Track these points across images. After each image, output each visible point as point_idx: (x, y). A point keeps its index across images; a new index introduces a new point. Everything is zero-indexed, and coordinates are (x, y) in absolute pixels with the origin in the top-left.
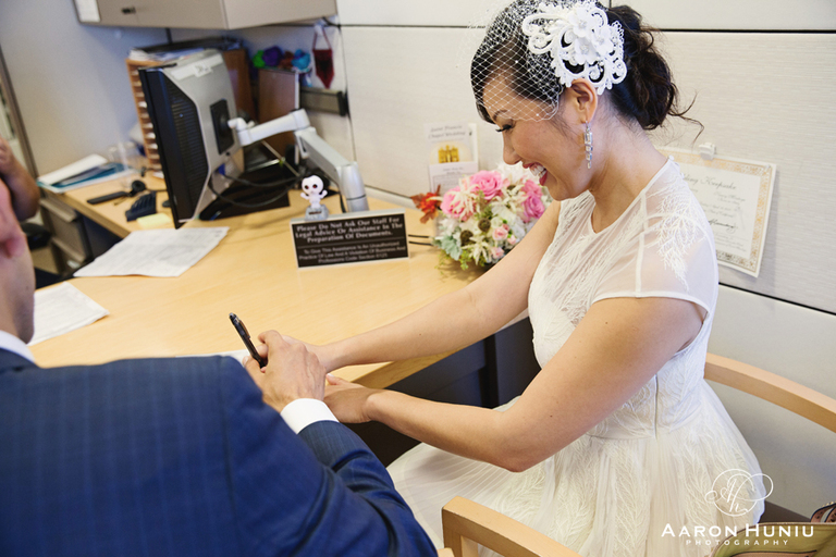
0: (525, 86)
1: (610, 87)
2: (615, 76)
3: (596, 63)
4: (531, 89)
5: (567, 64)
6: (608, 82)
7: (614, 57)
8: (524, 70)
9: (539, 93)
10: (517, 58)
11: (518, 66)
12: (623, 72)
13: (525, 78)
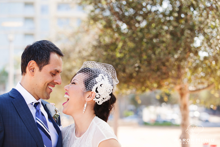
0: (87, 82)
1: (96, 102)
2: (99, 102)
3: (100, 95)
4: (87, 83)
5: (97, 88)
6: (97, 101)
7: (103, 100)
8: (91, 79)
9: (87, 86)
10: (93, 77)
11: (91, 78)
12: (100, 103)
13: (89, 81)
